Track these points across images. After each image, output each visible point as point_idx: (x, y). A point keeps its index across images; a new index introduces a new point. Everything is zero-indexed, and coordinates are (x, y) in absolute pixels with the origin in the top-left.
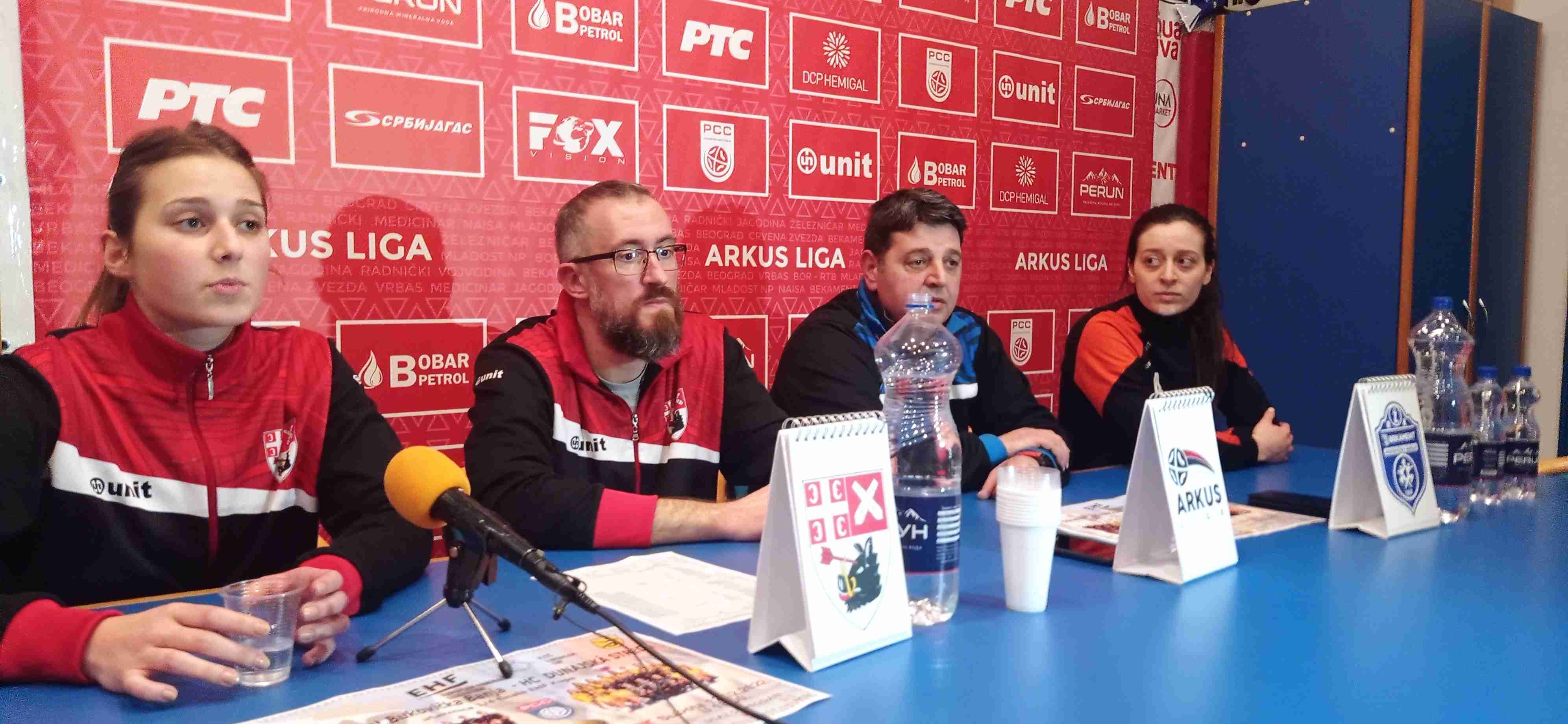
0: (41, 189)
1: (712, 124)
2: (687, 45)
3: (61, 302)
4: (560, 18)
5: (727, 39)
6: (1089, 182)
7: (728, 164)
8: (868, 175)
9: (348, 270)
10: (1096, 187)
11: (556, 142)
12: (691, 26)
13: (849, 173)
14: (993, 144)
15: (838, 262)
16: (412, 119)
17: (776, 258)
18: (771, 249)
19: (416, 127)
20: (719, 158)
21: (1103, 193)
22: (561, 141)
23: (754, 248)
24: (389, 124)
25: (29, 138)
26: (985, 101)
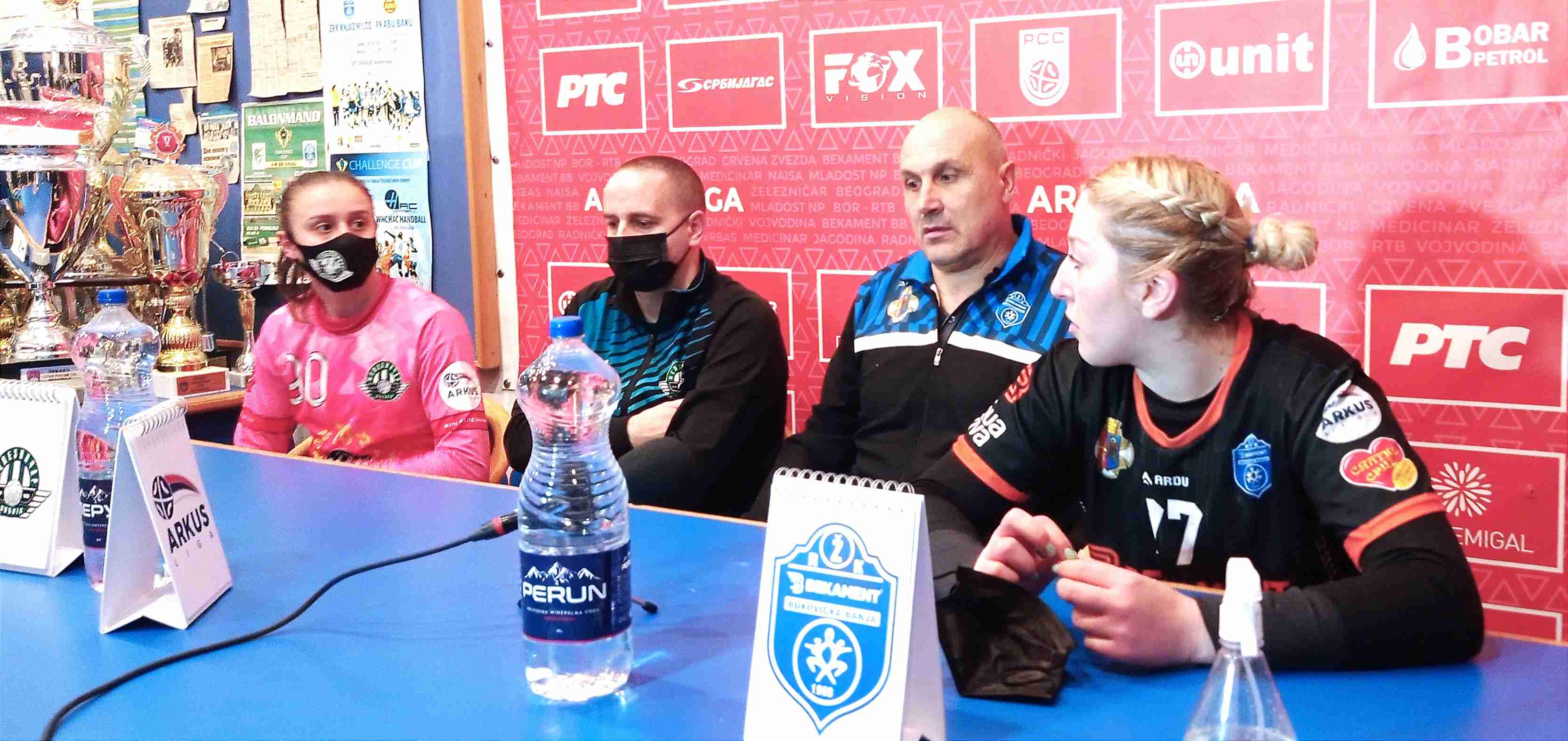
1: (1036, 32)
7: (1059, 81)
13: (1266, 69)
20: (1047, 75)
22: (857, 81)
24: (709, 87)
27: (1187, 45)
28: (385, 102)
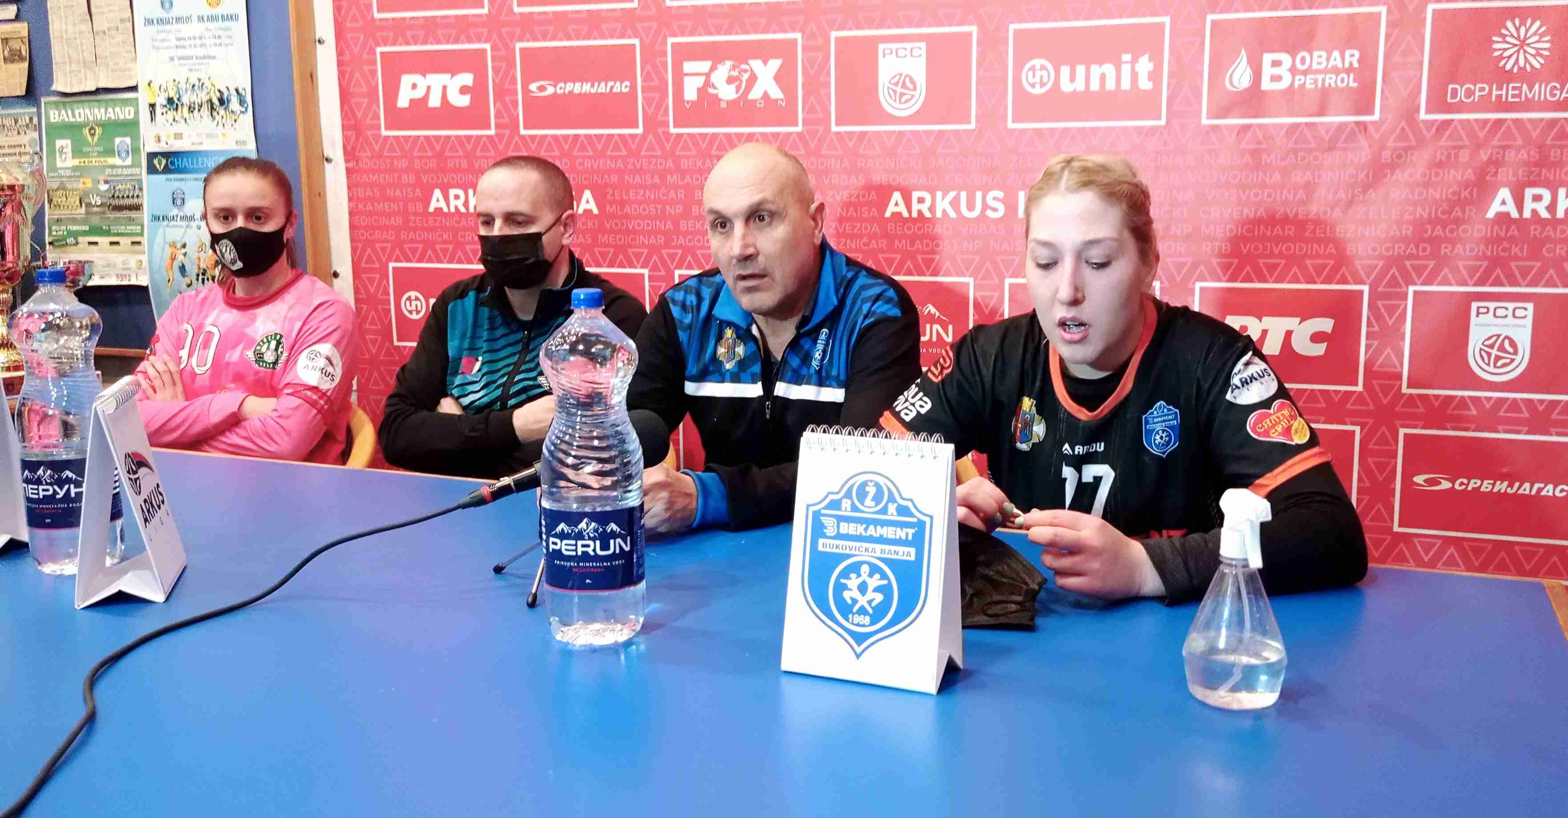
1: (897, 46)
7: (917, 93)
8: (1145, 84)
11: (710, 91)
13: (1110, 86)
14: (1432, 7)
16: (580, 84)
17: (986, 207)
18: (979, 194)
19: (583, 91)
20: (905, 87)
22: (716, 88)
23: (953, 194)
24: (562, 91)
27: (1038, 62)
28: (208, 98)
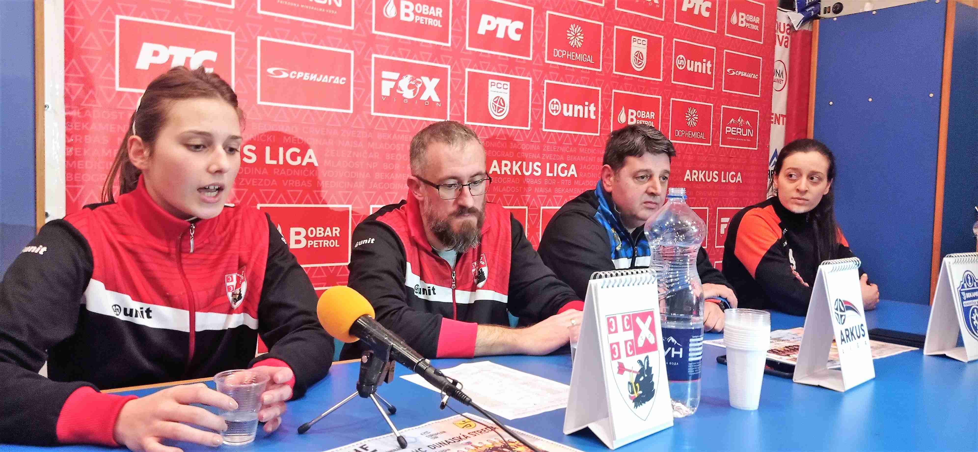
0: (74, 113)
1: (496, 82)
2: (482, 30)
3: (83, 187)
4: (403, 10)
5: (507, 28)
6: (732, 125)
7: (505, 108)
8: (593, 117)
9: (265, 172)
10: (735, 128)
11: (398, 91)
12: (485, 18)
13: (581, 116)
14: (672, 99)
15: (573, 173)
16: (308, 74)
17: (533, 170)
18: (531, 163)
19: (311, 79)
20: (500, 104)
21: (740, 133)
22: (401, 90)
23: (520, 163)
24: (294, 77)
25: (67, 79)
26: (667, 71)
27: (554, 100)
